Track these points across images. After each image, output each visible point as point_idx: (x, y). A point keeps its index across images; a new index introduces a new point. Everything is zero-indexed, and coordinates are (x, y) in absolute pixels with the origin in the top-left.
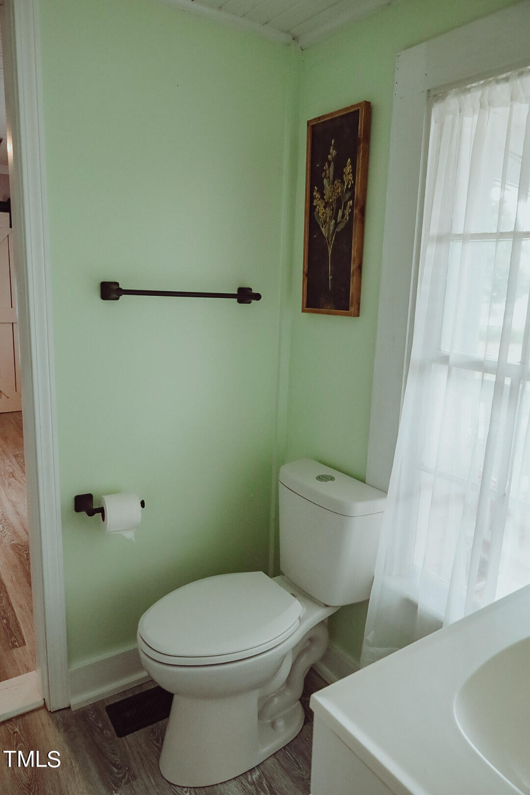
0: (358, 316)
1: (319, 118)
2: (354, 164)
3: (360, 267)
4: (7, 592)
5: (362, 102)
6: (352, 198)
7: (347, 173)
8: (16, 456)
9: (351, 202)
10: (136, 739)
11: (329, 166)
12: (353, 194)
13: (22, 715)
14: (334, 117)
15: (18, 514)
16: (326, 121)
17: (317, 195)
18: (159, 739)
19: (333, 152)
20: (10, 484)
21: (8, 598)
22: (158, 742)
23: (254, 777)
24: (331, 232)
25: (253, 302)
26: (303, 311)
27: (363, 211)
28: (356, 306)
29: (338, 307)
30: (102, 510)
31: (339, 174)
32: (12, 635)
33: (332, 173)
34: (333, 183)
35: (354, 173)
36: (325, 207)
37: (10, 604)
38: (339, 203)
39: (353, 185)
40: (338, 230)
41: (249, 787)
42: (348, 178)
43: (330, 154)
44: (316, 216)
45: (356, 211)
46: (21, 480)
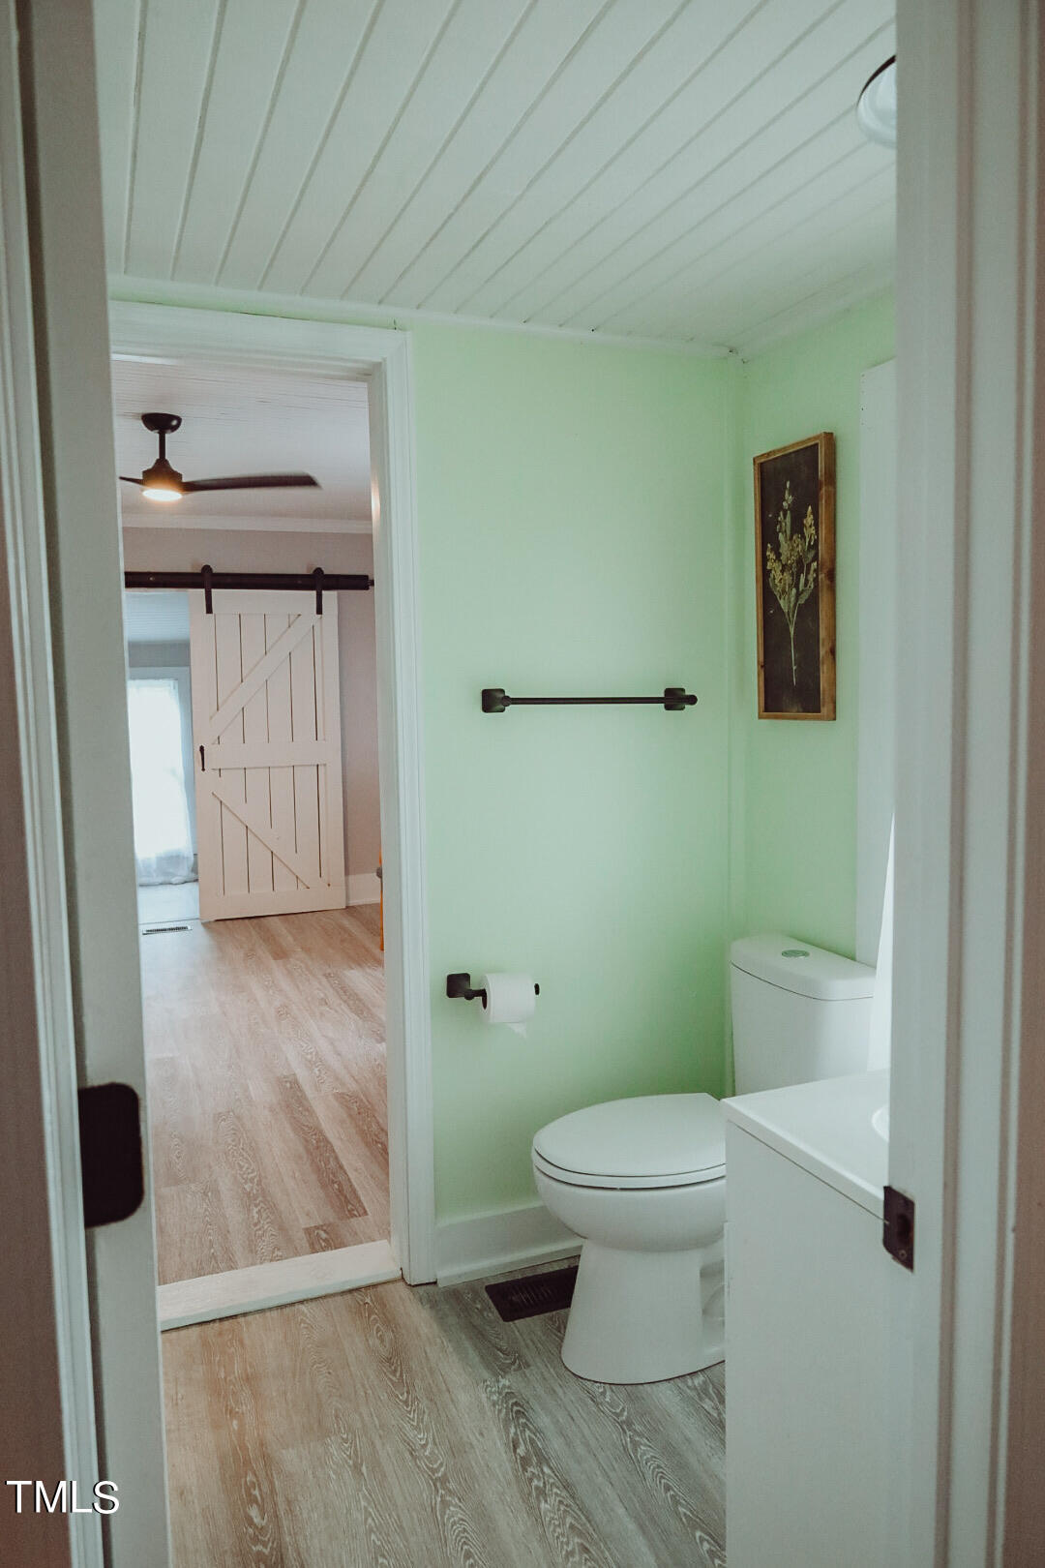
0: (835, 719)
1: (769, 454)
2: (816, 514)
3: (833, 652)
4: (334, 1151)
5: (821, 435)
6: (815, 558)
7: (808, 526)
8: (327, 976)
9: (815, 564)
10: (529, 1327)
11: (785, 518)
12: (817, 554)
13: (374, 1286)
14: (786, 452)
15: (339, 1054)
16: (777, 458)
17: (771, 555)
18: (561, 1328)
19: (789, 498)
20: (322, 1014)
21: (336, 1158)
22: (559, 1331)
23: (696, 1382)
24: (792, 605)
25: (688, 707)
26: (760, 717)
27: (832, 575)
28: (831, 706)
29: (806, 710)
30: (483, 994)
31: (798, 527)
32: (348, 1202)
33: (788, 524)
34: (791, 539)
35: (816, 525)
36: (782, 571)
37: (341, 1167)
38: (801, 566)
39: (816, 541)
40: (802, 601)
41: (688, 1391)
42: (810, 531)
43: (784, 500)
44: (771, 584)
45: (822, 576)
46: (338, 1009)
